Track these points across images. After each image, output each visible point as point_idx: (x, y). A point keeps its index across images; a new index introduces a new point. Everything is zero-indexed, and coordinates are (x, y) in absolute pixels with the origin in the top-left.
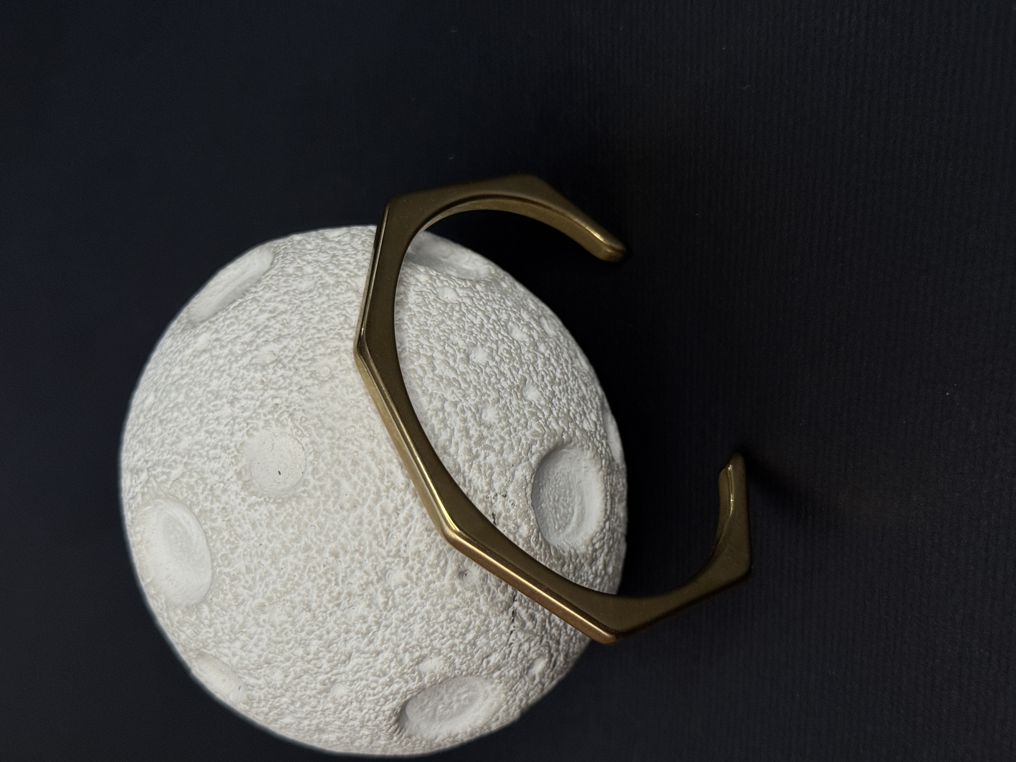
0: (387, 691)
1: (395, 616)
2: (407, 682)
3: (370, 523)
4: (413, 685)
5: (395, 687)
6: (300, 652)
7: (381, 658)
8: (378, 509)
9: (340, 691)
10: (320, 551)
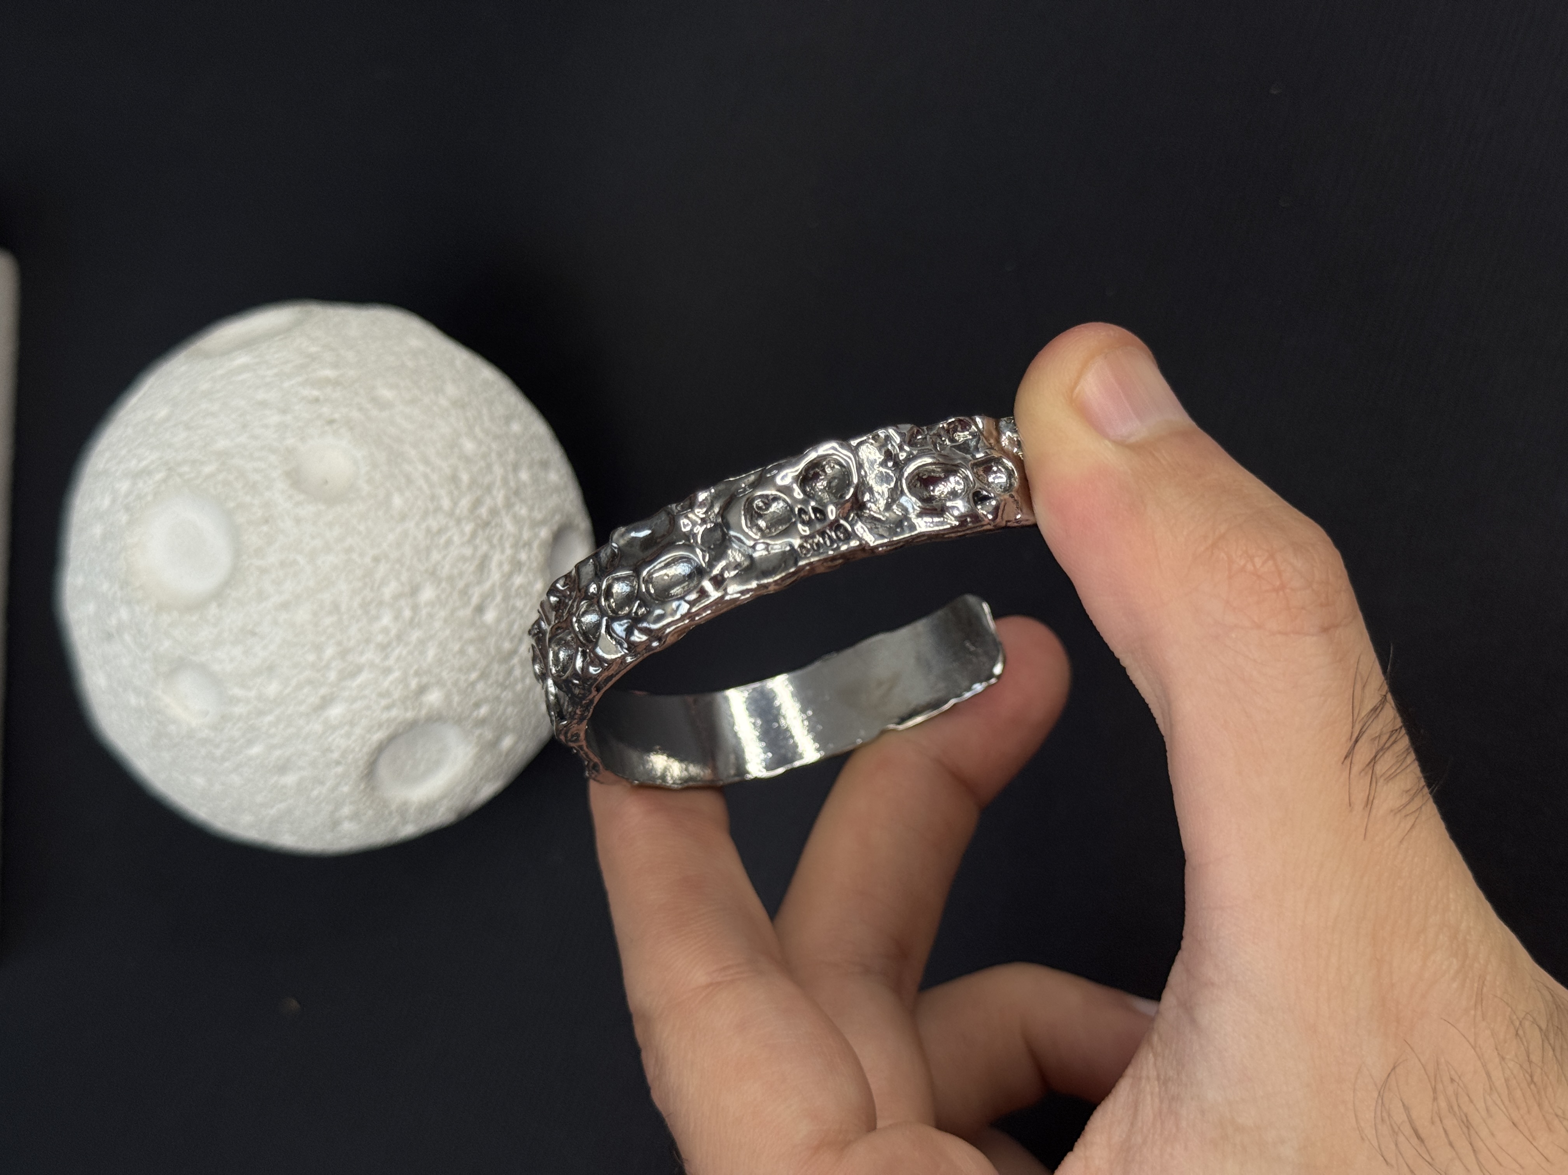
0: (385, 716)
1: (416, 635)
2: (406, 709)
3: (415, 538)
4: (410, 715)
5: (394, 713)
6: (311, 657)
7: (391, 678)
8: (424, 526)
9: (336, 712)
10: (362, 555)
